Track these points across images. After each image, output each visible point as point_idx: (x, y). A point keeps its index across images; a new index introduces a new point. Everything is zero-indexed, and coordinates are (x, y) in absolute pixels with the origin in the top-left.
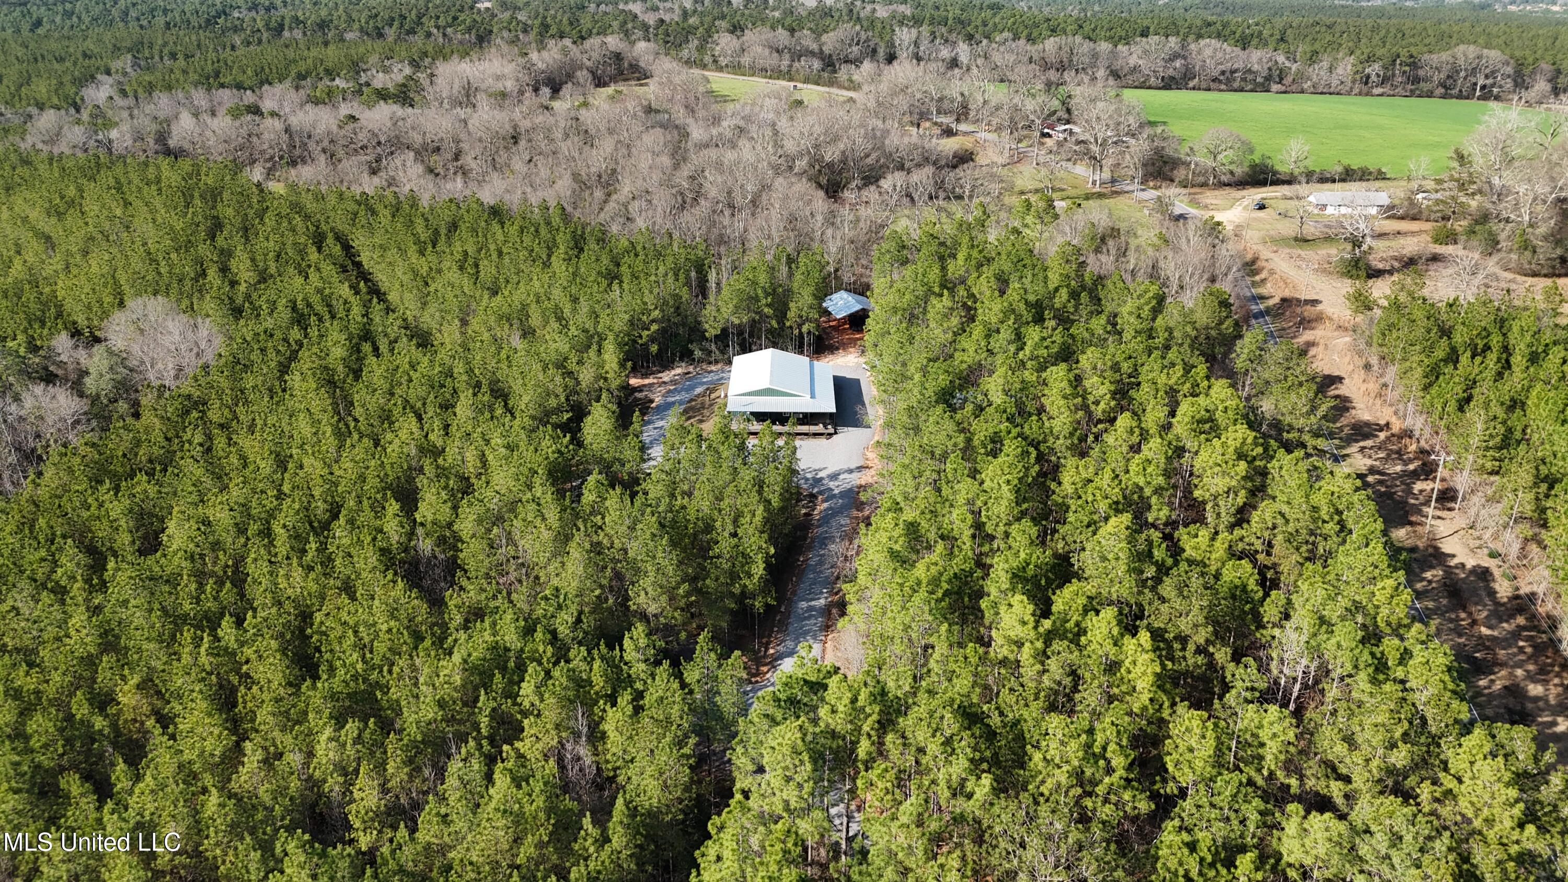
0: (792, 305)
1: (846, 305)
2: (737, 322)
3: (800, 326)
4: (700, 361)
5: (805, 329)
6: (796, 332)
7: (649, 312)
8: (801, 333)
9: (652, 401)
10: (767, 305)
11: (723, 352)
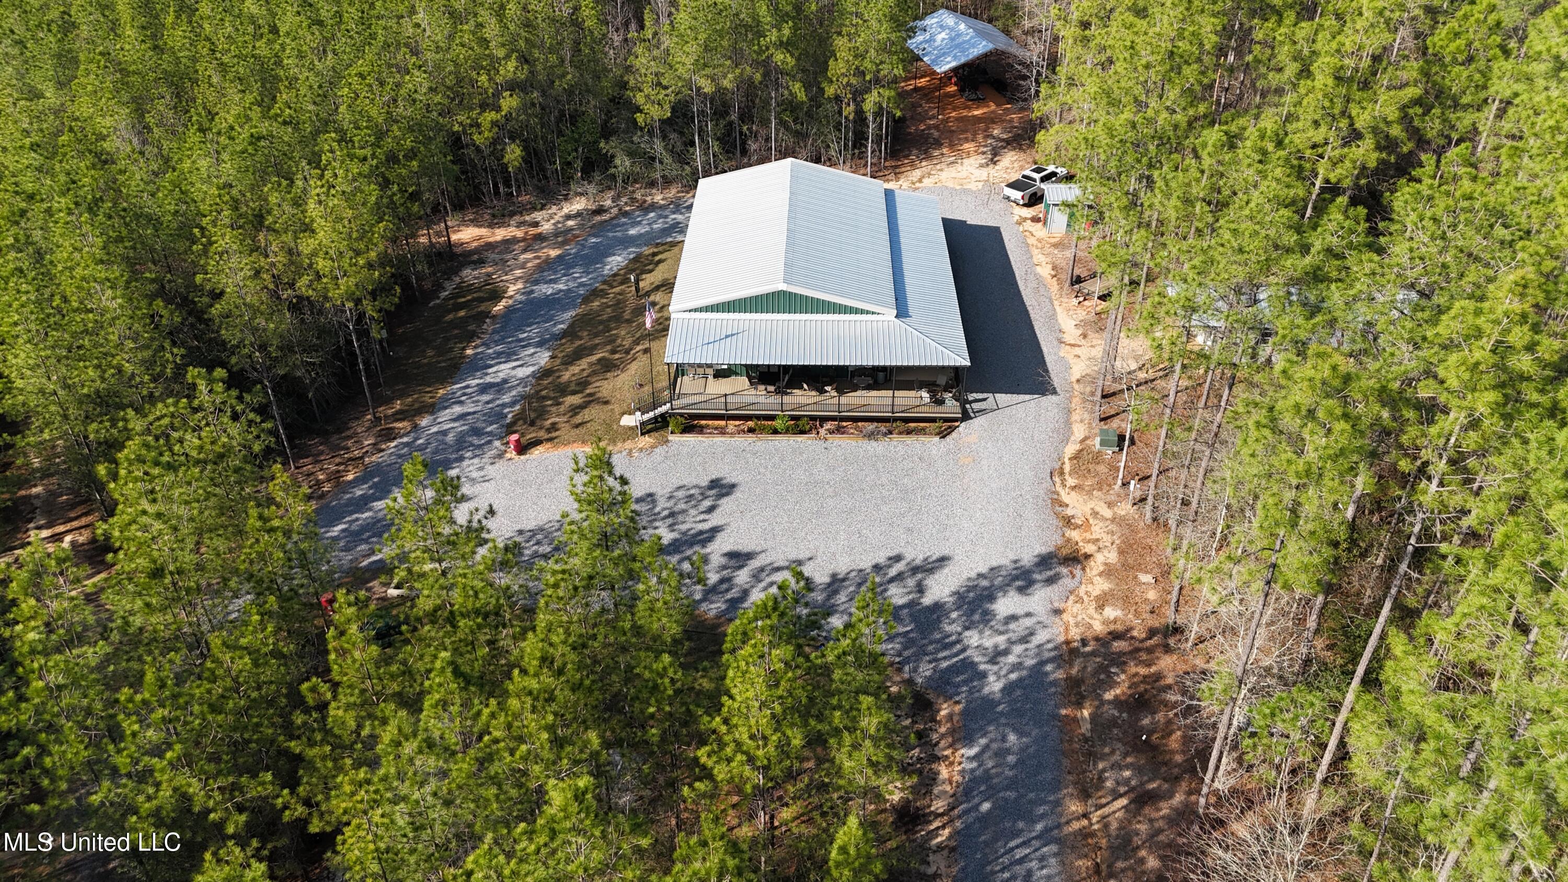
0: (840, 43)
1: (955, 42)
2: (708, 88)
3: (858, 95)
4: (629, 179)
5: (870, 102)
6: (849, 110)
7: (493, 65)
8: (860, 113)
9: (496, 295)
10: (782, 45)
11: (682, 158)
